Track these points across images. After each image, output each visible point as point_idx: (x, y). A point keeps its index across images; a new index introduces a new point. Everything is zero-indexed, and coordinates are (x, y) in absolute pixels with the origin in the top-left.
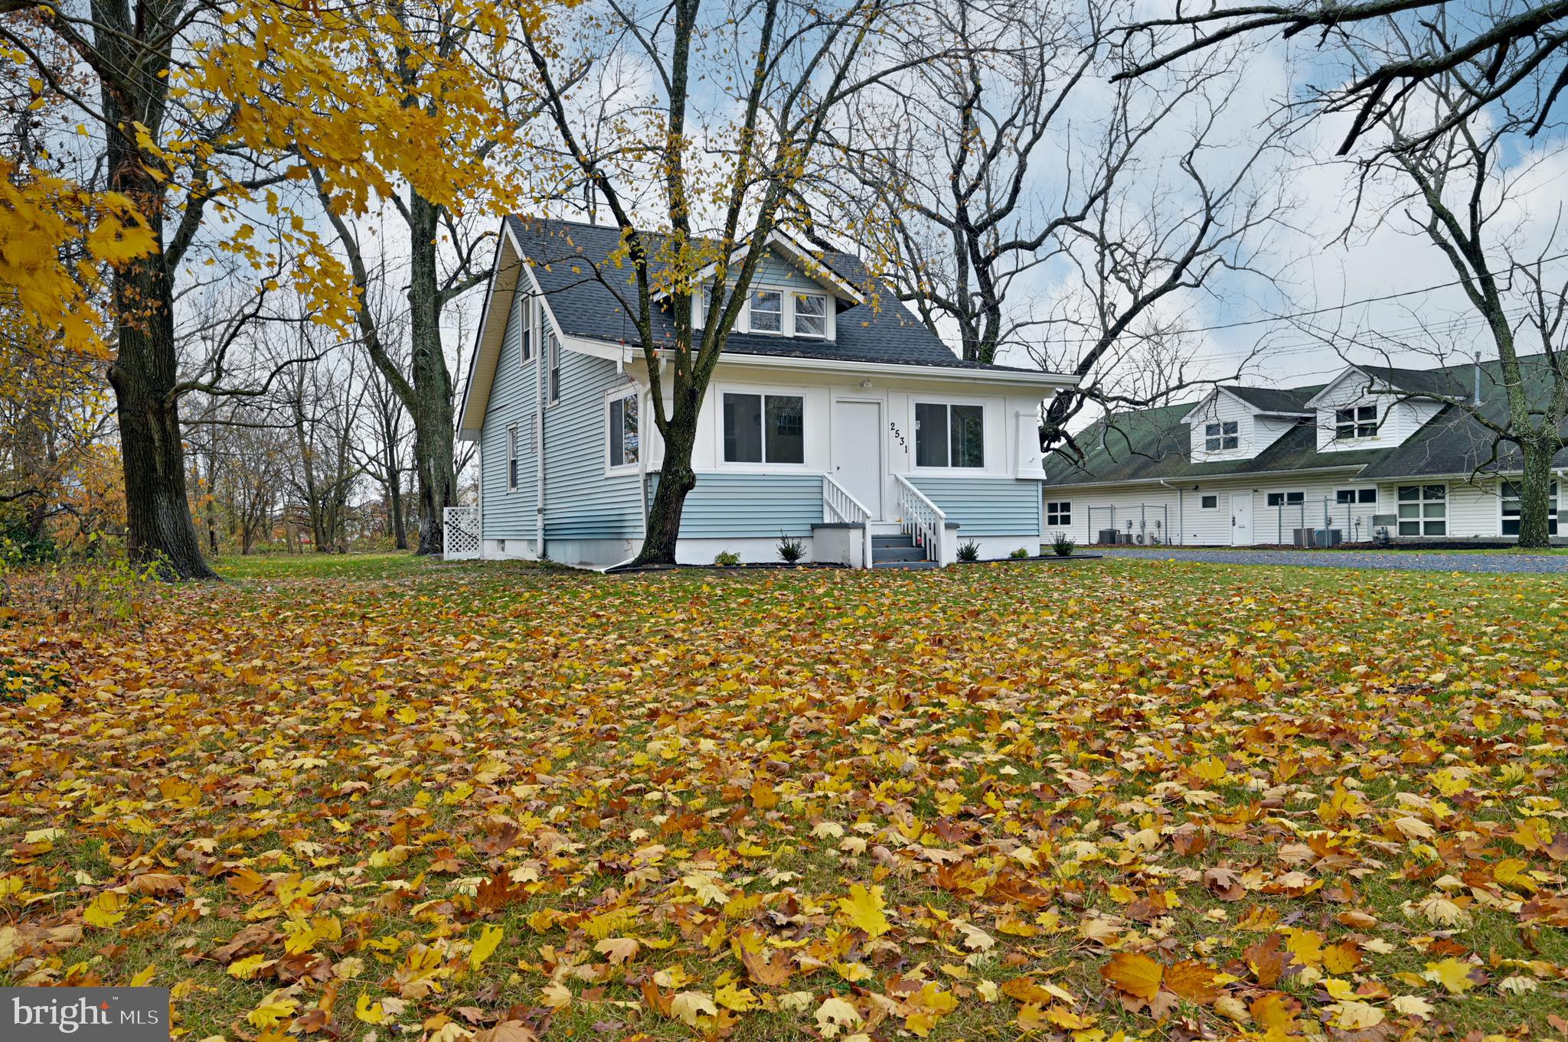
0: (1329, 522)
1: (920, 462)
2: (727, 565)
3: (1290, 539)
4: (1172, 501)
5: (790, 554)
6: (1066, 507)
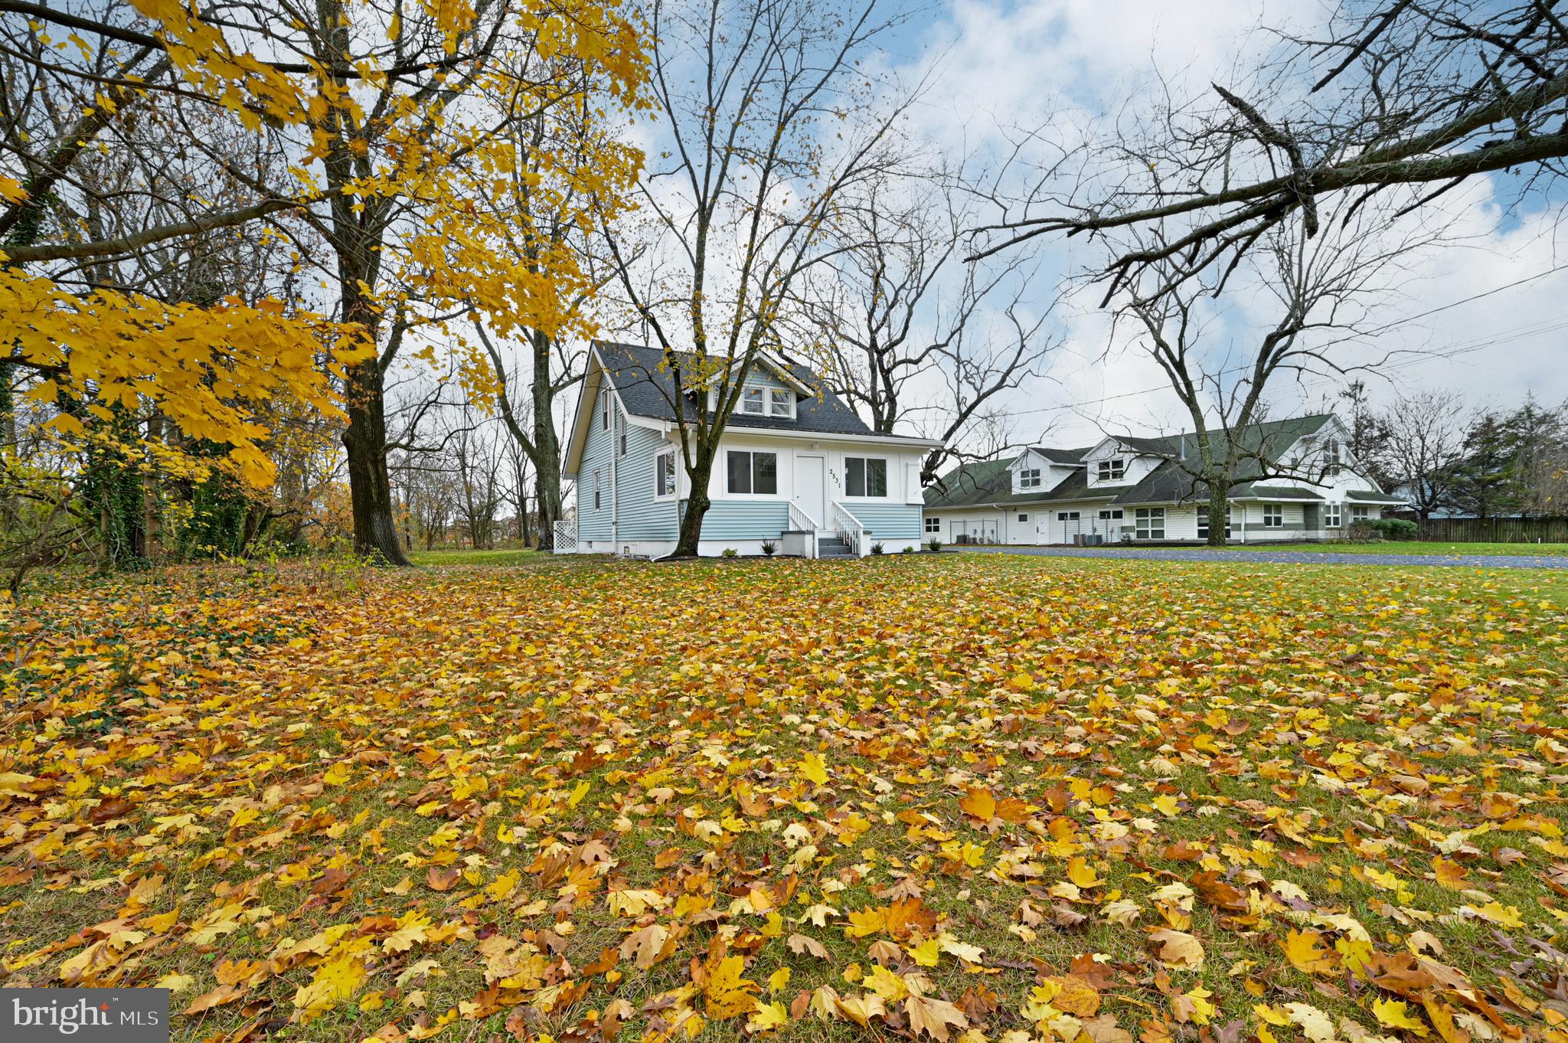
0: (1095, 530)
1: (848, 493)
2: (729, 557)
3: (1071, 541)
4: (1001, 518)
5: (768, 550)
6: (937, 521)
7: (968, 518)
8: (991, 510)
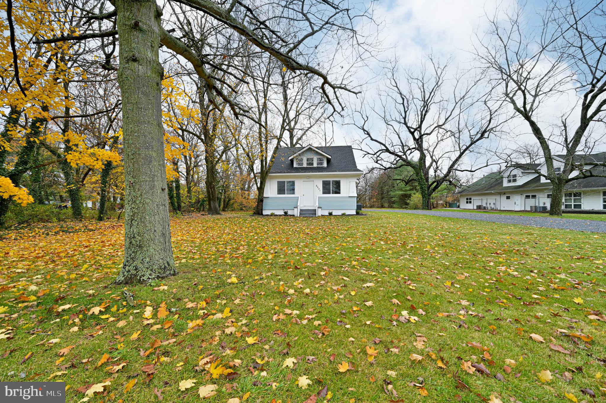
0: (544, 204)
1: (324, 193)
2: (272, 215)
3: (529, 209)
4: (498, 197)
5: (286, 213)
6: (470, 199)
7: (484, 198)
8: (491, 194)
